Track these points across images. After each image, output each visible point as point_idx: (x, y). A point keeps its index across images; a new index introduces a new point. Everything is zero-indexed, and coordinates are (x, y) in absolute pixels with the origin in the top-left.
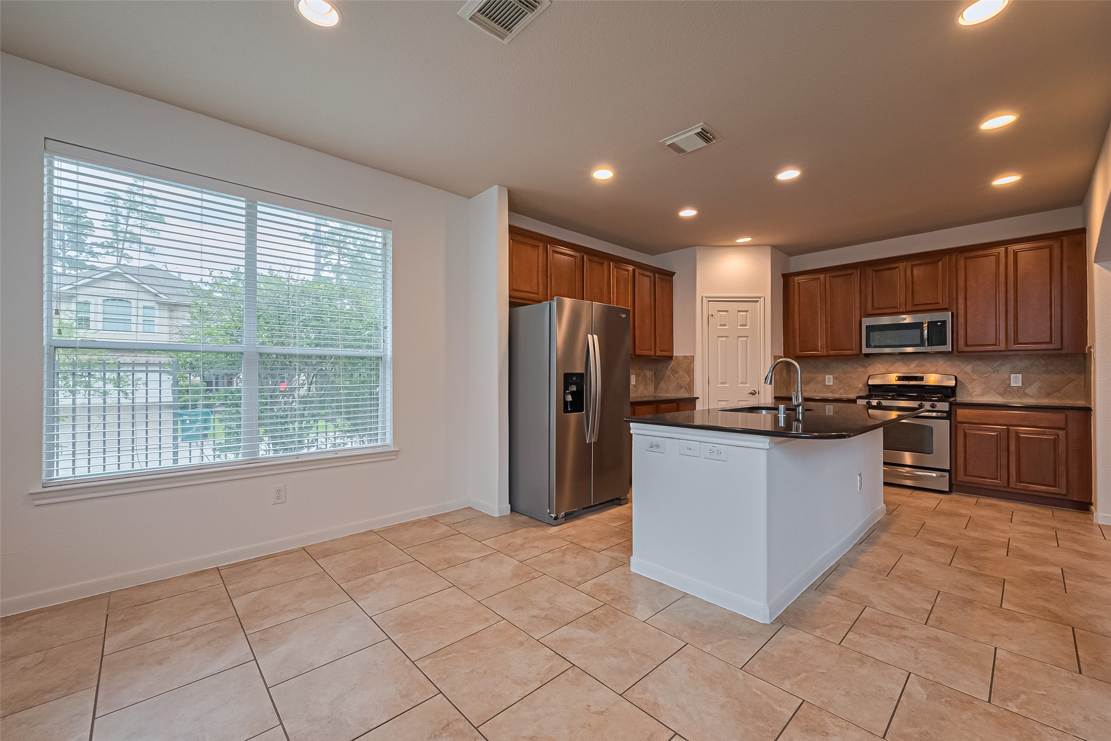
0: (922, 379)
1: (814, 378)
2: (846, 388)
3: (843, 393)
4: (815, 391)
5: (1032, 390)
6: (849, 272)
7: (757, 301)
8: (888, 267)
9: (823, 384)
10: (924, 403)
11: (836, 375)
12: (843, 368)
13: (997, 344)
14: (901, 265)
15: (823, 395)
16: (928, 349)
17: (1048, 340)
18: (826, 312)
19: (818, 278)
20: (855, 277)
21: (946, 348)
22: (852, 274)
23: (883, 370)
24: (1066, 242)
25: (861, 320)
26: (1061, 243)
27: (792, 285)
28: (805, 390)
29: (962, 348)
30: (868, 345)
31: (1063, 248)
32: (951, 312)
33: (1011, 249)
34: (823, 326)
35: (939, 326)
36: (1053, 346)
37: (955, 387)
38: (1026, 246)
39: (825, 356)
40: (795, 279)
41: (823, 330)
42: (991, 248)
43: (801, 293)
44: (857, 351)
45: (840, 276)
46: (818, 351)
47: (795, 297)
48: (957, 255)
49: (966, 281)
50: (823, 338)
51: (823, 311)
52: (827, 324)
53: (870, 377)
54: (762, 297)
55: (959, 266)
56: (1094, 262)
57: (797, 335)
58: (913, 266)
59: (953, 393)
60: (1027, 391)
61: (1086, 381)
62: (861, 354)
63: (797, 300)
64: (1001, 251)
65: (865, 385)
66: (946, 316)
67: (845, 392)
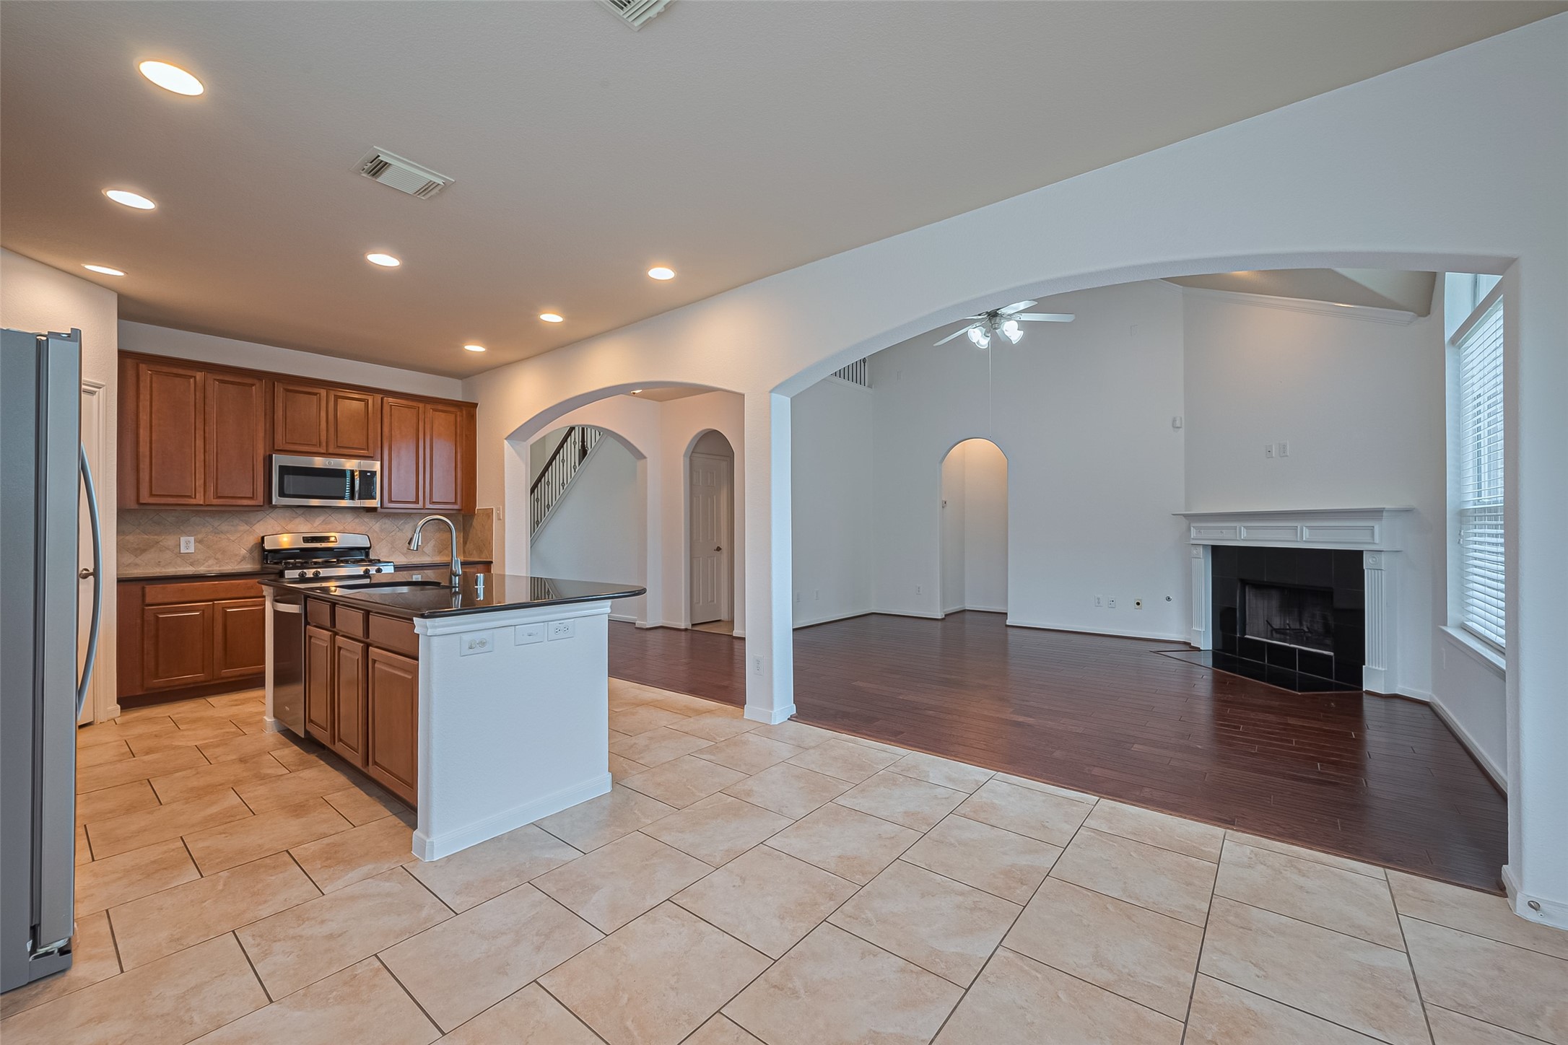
0: (326, 539)
1: (158, 543)
2: (219, 556)
3: (212, 565)
4: (159, 564)
5: (429, 548)
6: (249, 381)
7: (92, 393)
8: (304, 390)
9: (177, 550)
10: (305, 571)
11: (200, 536)
12: (213, 526)
13: (417, 502)
14: (323, 392)
15: (174, 570)
16: (357, 503)
17: (454, 501)
18: (207, 435)
19: (191, 377)
20: (257, 390)
21: (375, 503)
22: (253, 385)
23: (278, 529)
24: (464, 412)
25: (270, 457)
26: (461, 411)
27: (131, 374)
28: (136, 565)
29: (387, 504)
30: (282, 494)
31: (462, 416)
32: (379, 463)
33: (429, 406)
34: (200, 456)
35: (368, 477)
36: (456, 507)
37: (369, 548)
38: (440, 407)
39: (202, 505)
40: (141, 365)
41: (200, 464)
42: (413, 400)
43: (155, 394)
44: (260, 500)
45: (232, 383)
46: (190, 497)
47: (142, 397)
48: (382, 399)
49: (391, 430)
50: (200, 475)
51: (200, 433)
52: (207, 454)
53: (263, 538)
54: (104, 386)
55: (384, 411)
56: (506, 439)
57: (144, 465)
58: (337, 397)
59: (367, 555)
60: (425, 550)
61: (467, 539)
62: (266, 506)
63: (144, 403)
64: (421, 405)
65: (251, 551)
66: (373, 466)
67: (217, 563)
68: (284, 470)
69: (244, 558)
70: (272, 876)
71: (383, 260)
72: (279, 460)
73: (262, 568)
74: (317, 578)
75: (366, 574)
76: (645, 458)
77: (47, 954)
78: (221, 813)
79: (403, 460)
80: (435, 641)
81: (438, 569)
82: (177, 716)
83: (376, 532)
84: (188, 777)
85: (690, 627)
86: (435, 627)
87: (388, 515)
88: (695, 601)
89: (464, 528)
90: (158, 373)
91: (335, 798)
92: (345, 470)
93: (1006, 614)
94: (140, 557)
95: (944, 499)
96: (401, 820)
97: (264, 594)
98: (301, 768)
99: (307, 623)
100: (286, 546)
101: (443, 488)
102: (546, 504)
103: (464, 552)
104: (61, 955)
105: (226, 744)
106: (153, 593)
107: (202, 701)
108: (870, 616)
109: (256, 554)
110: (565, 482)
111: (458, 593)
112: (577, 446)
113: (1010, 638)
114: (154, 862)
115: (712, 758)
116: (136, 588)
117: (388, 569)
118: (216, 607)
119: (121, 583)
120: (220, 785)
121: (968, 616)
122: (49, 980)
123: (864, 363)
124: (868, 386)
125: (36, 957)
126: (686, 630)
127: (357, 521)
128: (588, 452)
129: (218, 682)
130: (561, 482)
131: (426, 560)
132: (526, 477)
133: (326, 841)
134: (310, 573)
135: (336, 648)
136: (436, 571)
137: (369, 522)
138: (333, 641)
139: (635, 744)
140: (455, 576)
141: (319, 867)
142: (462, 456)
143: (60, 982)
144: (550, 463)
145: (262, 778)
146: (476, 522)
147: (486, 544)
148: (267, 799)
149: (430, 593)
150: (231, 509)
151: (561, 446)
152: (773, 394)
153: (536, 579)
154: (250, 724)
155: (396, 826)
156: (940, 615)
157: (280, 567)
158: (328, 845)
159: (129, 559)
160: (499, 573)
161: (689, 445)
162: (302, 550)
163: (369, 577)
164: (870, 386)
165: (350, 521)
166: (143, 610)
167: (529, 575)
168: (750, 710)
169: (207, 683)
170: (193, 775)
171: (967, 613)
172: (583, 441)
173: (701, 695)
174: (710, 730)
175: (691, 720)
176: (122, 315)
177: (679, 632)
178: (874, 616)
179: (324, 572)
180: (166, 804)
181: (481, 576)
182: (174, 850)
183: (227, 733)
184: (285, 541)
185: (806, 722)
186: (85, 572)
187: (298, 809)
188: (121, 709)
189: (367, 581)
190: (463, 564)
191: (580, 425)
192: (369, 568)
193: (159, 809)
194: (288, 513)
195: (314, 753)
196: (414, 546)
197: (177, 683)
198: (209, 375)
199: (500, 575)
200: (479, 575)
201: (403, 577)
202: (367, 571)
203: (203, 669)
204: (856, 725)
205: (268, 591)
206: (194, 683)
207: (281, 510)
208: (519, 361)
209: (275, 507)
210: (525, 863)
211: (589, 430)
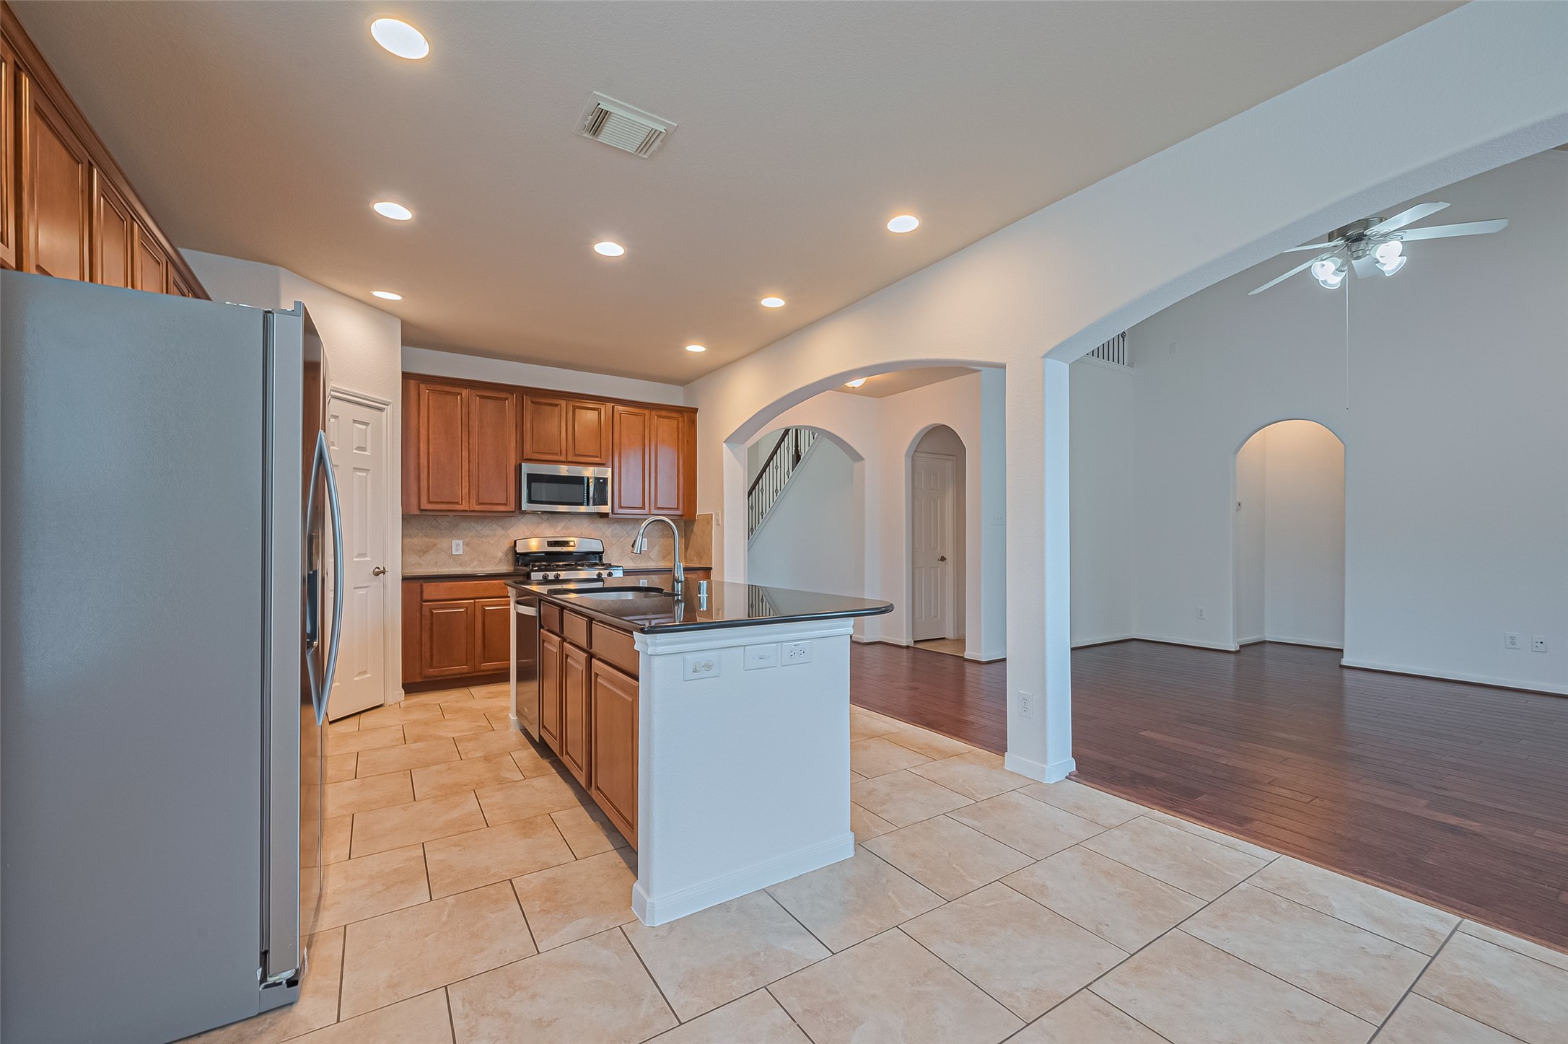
0: (565, 544)
1: (435, 545)
2: (481, 558)
3: (476, 566)
4: (436, 564)
5: (654, 554)
6: (503, 395)
7: (382, 410)
8: (548, 402)
9: (450, 552)
10: (547, 573)
11: (467, 540)
12: (476, 530)
13: (643, 508)
14: (563, 403)
15: (447, 569)
16: (592, 509)
17: (676, 507)
18: (471, 447)
19: (459, 394)
20: (510, 404)
21: (606, 509)
22: (506, 399)
23: (527, 533)
24: (686, 418)
25: (520, 465)
26: (683, 417)
27: (413, 394)
28: (420, 565)
29: (617, 510)
30: (530, 501)
31: (684, 422)
32: (610, 469)
33: (654, 413)
34: (466, 466)
35: (601, 483)
36: (679, 513)
37: (602, 553)
38: (664, 413)
39: (467, 511)
40: (421, 385)
41: (465, 473)
42: (640, 407)
43: (431, 410)
44: (512, 507)
45: (490, 398)
46: (457, 503)
47: (421, 414)
48: (613, 407)
49: (620, 438)
50: (465, 484)
51: (465, 444)
52: (471, 464)
53: (515, 542)
54: (390, 403)
55: (615, 419)
56: (724, 442)
57: (424, 475)
58: (575, 408)
59: (601, 559)
60: (651, 555)
61: (688, 545)
62: (517, 512)
63: (423, 420)
64: (647, 412)
65: (506, 554)
66: (606, 473)
67: (480, 565)
68: (533, 478)
69: (500, 561)
70: (492, 913)
71: (609, 249)
72: (526, 468)
73: (515, 569)
74: (557, 580)
75: (599, 579)
76: (863, 459)
77: (275, 984)
78: (460, 820)
79: (631, 466)
80: (657, 662)
81: (662, 574)
82: (444, 704)
83: (608, 537)
84: (441, 772)
85: (912, 644)
86: (655, 645)
87: (618, 521)
88: (917, 616)
89: (685, 533)
90: (434, 391)
91: (562, 817)
92: (583, 477)
93: (1342, 650)
94: (423, 558)
95: (1238, 500)
96: (623, 859)
97: (509, 595)
98: (534, 775)
99: (541, 627)
100: (534, 550)
101: (667, 494)
102: (760, 511)
103: (686, 558)
104: (288, 987)
105: (477, 739)
106: (431, 590)
107: (465, 691)
108: (1129, 644)
109: (510, 557)
110: (779, 488)
111: (681, 601)
112: (790, 451)
113: (1348, 683)
114: (396, 871)
115: (976, 823)
116: (416, 585)
117: (618, 574)
118: (477, 604)
119: (406, 581)
120: (465, 785)
121: (1268, 649)
122: (277, 1013)
123: (1123, 338)
124: (1128, 365)
125: (266, 987)
126: (908, 647)
127: (592, 526)
128: (802, 457)
129: (480, 674)
130: (775, 489)
131: (652, 565)
132: (744, 482)
133: (548, 874)
134: (551, 575)
135: (564, 656)
136: (660, 576)
137: (601, 525)
138: (562, 647)
139: (874, 790)
140: (678, 583)
141: (539, 910)
142: (684, 462)
143: (284, 1020)
144: (764, 470)
145: (501, 782)
146: (696, 528)
147: (706, 551)
148: (502, 808)
149: (654, 600)
150: (490, 514)
151: (775, 452)
152: (1048, 360)
153: (754, 587)
154: (500, 719)
155: (617, 865)
156: (1233, 647)
157: (527, 569)
158: (549, 879)
159: (413, 559)
160: (718, 579)
161: (910, 447)
162: (547, 553)
163: (602, 580)
164: (1131, 365)
165: (586, 526)
166: (421, 605)
167: (747, 583)
168: (1014, 759)
169: (470, 675)
170: (446, 770)
171: (1267, 645)
172: (797, 446)
173: (942, 731)
174: (963, 781)
175: (937, 764)
176: (406, 342)
177: (900, 649)
178: (1134, 642)
179: (563, 575)
180: (419, 800)
181: (704, 583)
182: (414, 858)
183: (480, 726)
184: (534, 545)
185: (1093, 785)
186: (377, 570)
187: (527, 827)
188: (405, 693)
189: (599, 585)
190: (685, 569)
191: (794, 427)
192: (601, 571)
193: (412, 806)
194: (535, 519)
195: (547, 758)
196: (637, 549)
197: (447, 673)
198: (472, 391)
199: (720, 582)
200: (702, 582)
201: (631, 581)
202: (599, 575)
203: (467, 662)
204: (1172, 800)
205: (512, 592)
206: (460, 674)
207: (530, 516)
208: (738, 360)
209: (525, 513)
210: (759, 953)
211: (803, 431)
